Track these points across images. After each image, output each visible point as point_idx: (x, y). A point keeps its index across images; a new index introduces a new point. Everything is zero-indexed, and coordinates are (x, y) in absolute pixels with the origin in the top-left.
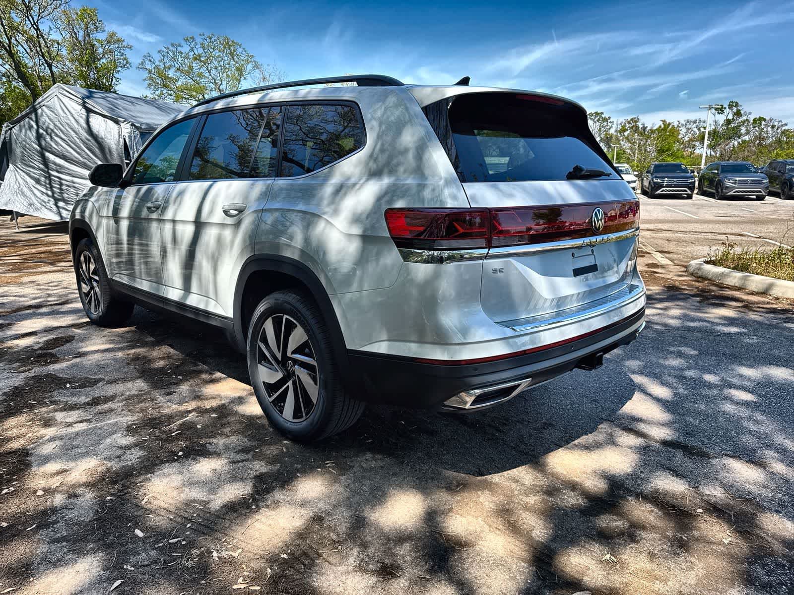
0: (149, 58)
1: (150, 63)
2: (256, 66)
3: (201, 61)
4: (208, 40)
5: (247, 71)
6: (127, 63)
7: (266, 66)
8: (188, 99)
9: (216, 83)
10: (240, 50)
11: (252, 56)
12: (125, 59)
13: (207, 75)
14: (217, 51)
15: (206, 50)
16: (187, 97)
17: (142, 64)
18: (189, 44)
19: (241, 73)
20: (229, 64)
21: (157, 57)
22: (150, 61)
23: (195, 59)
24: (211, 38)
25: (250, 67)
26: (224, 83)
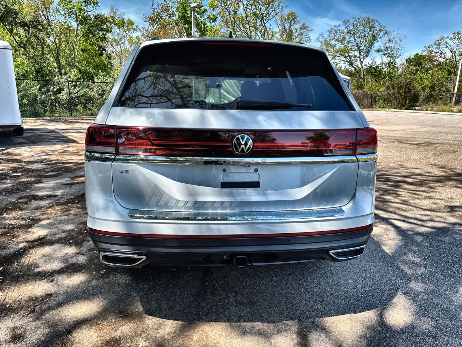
0: (322, 35)
1: (322, 38)
2: (386, 33)
3: (351, 34)
4: (357, 21)
5: (380, 37)
6: (310, 39)
7: (392, 33)
8: (339, 57)
9: (358, 46)
10: (377, 24)
11: (384, 27)
12: (309, 37)
13: (353, 41)
14: (362, 26)
15: (354, 27)
16: (339, 55)
17: (318, 39)
18: (345, 24)
19: (375, 38)
20: (368, 33)
21: (326, 35)
22: (322, 36)
23: (348, 33)
24: (359, 19)
25: (382, 33)
26: (363, 45)
